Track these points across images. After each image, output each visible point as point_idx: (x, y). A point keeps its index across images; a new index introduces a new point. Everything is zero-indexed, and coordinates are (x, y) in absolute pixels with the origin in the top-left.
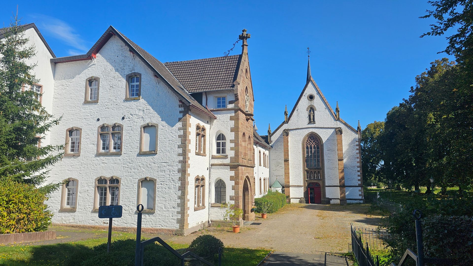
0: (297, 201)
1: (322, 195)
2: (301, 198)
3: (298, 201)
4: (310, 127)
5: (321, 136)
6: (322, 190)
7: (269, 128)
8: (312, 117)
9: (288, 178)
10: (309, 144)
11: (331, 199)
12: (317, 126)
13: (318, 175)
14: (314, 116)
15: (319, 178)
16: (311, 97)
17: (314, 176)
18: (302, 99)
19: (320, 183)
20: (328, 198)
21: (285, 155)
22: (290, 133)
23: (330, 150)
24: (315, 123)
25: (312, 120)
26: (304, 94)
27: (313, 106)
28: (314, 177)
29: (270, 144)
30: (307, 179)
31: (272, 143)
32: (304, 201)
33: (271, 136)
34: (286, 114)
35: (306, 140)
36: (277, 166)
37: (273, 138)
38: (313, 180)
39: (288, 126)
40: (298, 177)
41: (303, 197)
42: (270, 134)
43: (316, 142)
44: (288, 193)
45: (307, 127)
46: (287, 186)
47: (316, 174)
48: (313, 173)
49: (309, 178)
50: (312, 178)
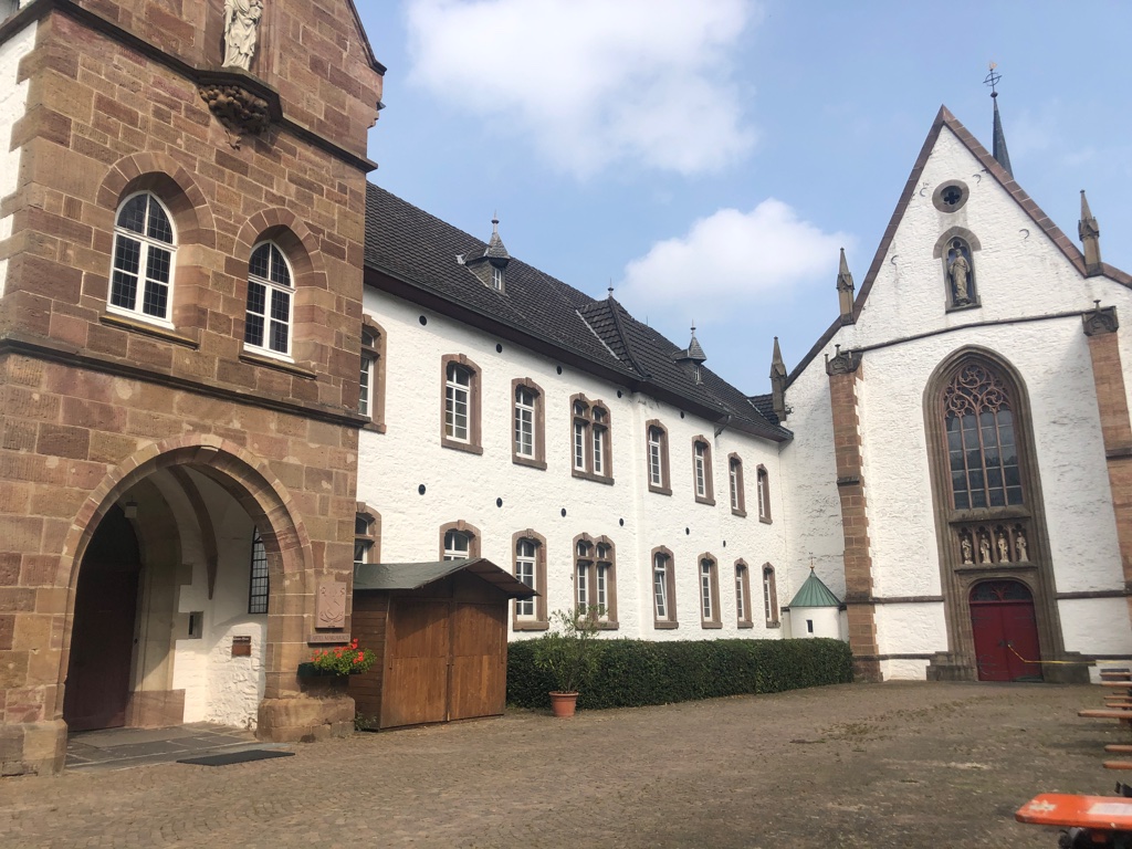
0: (918, 670)
1: (1042, 640)
2: (938, 654)
3: (925, 670)
4: (958, 324)
5: (1014, 361)
6: (1039, 617)
7: (777, 355)
8: (961, 280)
9: (865, 562)
10: (959, 402)
11: (1091, 659)
12: (989, 319)
13: (1017, 543)
14: (970, 276)
15: (1024, 558)
16: (952, 196)
17: (998, 549)
18: (910, 212)
19: (1029, 579)
20: (1076, 655)
21: (840, 462)
22: (868, 361)
23: (1066, 421)
24: (979, 306)
25: (962, 294)
26: (917, 190)
27: (962, 231)
28: (995, 554)
29: (783, 424)
30: (962, 566)
31: (789, 417)
32: (952, 669)
33: (786, 388)
34: (844, 284)
35: (944, 389)
36: (815, 513)
37: (793, 396)
38: (992, 570)
39: (855, 334)
40: (917, 557)
41: (944, 648)
42: (782, 380)
43: (990, 393)
44: (866, 631)
45: (943, 327)
46: (857, 600)
47: (1006, 537)
48: (988, 538)
49: (973, 559)
50: (987, 561)
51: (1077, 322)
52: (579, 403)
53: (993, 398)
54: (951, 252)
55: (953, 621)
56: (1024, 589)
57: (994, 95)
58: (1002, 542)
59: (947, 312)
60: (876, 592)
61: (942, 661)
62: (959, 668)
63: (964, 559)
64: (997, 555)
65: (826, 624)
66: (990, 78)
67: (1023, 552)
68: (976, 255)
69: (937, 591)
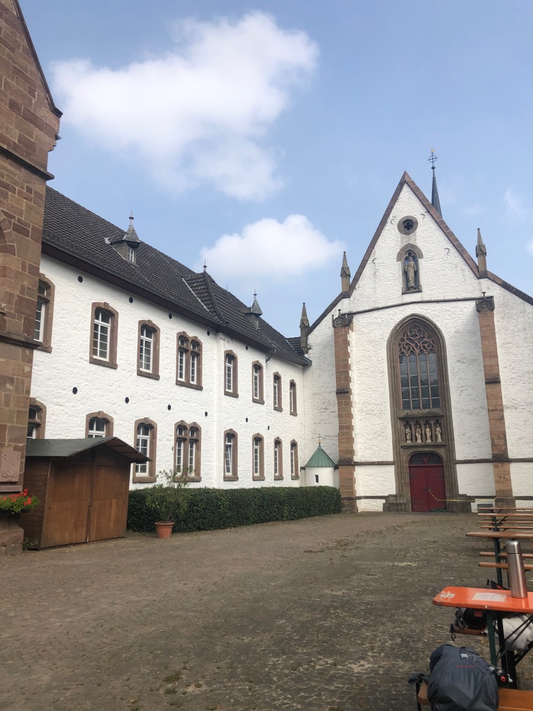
0: (378, 506)
1: (447, 487)
2: (390, 496)
3: (382, 506)
4: (409, 301)
5: (438, 324)
6: (446, 474)
7: (304, 314)
8: (411, 275)
9: (350, 440)
10: (407, 347)
11: (472, 498)
12: (426, 299)
13: (436, 430)
14: (416, 273)
15: (439, 440)
16: (408, 225)
17: (426, 434)
18: (385, 233)
19: (442, 452)
20: (464, 496)
21: (338, 379)
22: (357, 320)
23: (465, 361)
24: (421, 291)
25: (412, 283)
26: (389, 220)
27: (414, 246)
28: (424, 437)
29: (306, 356)
30: (405, 444)
31: (310, 351)
32: (397, 505)
33: (309, 334)
34: (345, 273)
35: (399, 339)
36: (322, 410)
37: (313, 339)
38: (422, 446)
39: (350, 304)
40: (380, 438)
41: (394, 492)
42: (307, 329)
43: (425, 342)
44: (349, 482)
45: (400, 302)
46: (345, 463)
47: (430, 428)
48: (420, 427)
49: (411, 440)
50: (419, 441)
51: (473, 304)
52: (182, 338)
53: (426, 345)
54: (406, 258)
55: (399, 476)
56: (439, 458)
57: (433, 168)
58: (428, 430)
59: (403, 294)
60: (356, 459)
61: (392, 500)
62: (401, 504)
63: (406, 440)
64: (425, 437)
65: (326, 477)
66: (431, 158)
67: (439, 436)
68: (420, 261)
69: (391, 459)
